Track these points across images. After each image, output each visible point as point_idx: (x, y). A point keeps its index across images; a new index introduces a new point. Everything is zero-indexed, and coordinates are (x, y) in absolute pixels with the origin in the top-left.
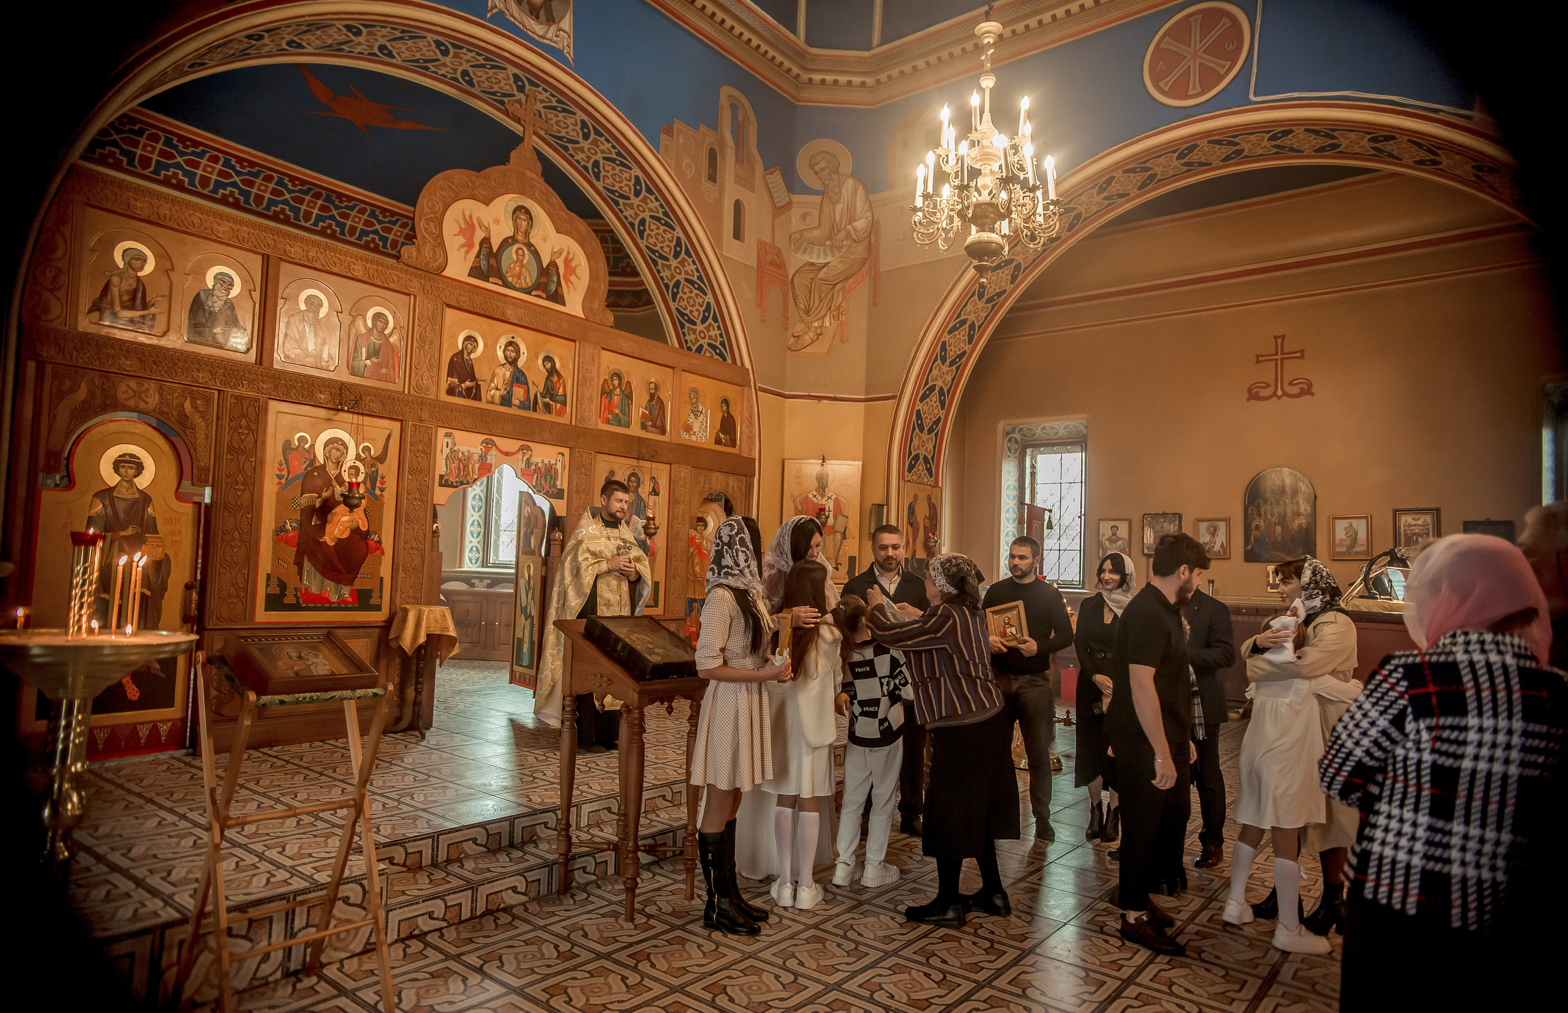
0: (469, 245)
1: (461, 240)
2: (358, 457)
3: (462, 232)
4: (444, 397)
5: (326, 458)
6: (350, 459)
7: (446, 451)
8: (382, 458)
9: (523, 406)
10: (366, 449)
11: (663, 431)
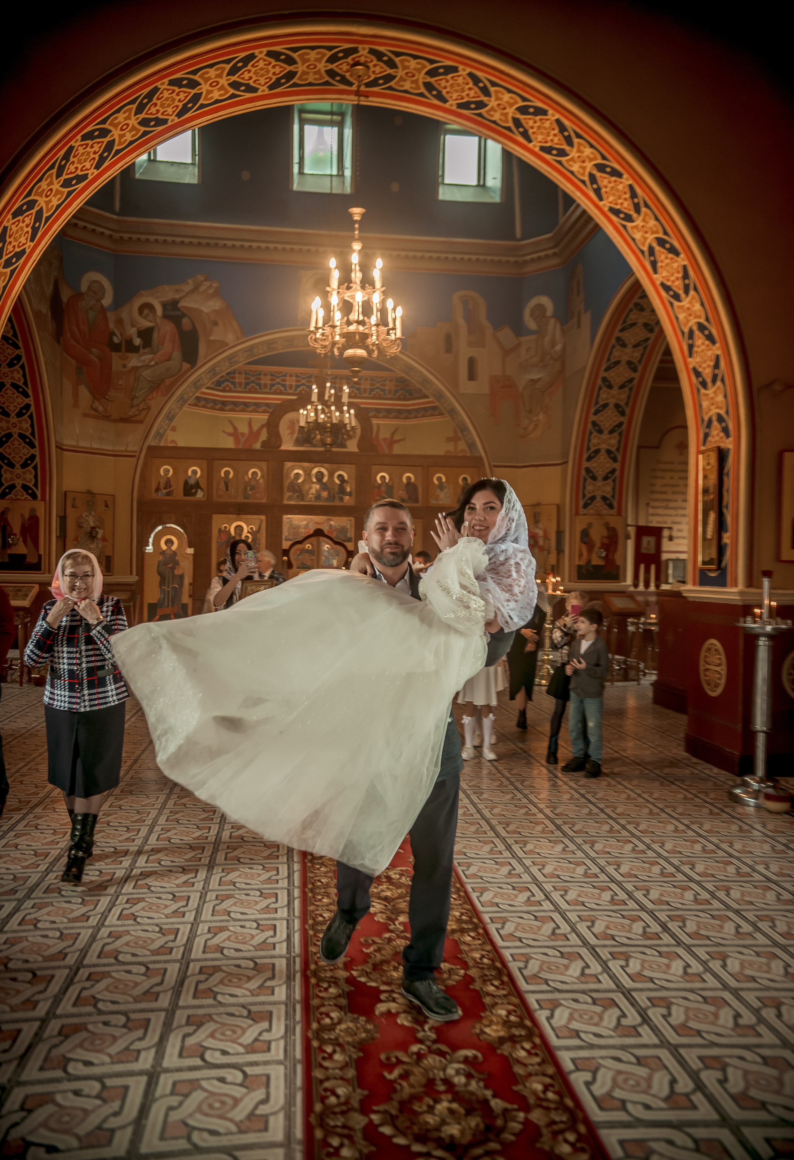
0: (292, 433)
1: (289, 431)
2: (248, 532)
3: (289, 428)
4: (286, 502)
5: (235, 533)
6: (245, 533)
7: (288, 526)
8: (258, 531)
9: (327, 500)
10: (252, 528)
11: (416, 501)
